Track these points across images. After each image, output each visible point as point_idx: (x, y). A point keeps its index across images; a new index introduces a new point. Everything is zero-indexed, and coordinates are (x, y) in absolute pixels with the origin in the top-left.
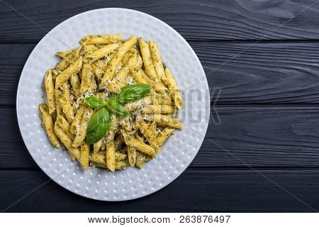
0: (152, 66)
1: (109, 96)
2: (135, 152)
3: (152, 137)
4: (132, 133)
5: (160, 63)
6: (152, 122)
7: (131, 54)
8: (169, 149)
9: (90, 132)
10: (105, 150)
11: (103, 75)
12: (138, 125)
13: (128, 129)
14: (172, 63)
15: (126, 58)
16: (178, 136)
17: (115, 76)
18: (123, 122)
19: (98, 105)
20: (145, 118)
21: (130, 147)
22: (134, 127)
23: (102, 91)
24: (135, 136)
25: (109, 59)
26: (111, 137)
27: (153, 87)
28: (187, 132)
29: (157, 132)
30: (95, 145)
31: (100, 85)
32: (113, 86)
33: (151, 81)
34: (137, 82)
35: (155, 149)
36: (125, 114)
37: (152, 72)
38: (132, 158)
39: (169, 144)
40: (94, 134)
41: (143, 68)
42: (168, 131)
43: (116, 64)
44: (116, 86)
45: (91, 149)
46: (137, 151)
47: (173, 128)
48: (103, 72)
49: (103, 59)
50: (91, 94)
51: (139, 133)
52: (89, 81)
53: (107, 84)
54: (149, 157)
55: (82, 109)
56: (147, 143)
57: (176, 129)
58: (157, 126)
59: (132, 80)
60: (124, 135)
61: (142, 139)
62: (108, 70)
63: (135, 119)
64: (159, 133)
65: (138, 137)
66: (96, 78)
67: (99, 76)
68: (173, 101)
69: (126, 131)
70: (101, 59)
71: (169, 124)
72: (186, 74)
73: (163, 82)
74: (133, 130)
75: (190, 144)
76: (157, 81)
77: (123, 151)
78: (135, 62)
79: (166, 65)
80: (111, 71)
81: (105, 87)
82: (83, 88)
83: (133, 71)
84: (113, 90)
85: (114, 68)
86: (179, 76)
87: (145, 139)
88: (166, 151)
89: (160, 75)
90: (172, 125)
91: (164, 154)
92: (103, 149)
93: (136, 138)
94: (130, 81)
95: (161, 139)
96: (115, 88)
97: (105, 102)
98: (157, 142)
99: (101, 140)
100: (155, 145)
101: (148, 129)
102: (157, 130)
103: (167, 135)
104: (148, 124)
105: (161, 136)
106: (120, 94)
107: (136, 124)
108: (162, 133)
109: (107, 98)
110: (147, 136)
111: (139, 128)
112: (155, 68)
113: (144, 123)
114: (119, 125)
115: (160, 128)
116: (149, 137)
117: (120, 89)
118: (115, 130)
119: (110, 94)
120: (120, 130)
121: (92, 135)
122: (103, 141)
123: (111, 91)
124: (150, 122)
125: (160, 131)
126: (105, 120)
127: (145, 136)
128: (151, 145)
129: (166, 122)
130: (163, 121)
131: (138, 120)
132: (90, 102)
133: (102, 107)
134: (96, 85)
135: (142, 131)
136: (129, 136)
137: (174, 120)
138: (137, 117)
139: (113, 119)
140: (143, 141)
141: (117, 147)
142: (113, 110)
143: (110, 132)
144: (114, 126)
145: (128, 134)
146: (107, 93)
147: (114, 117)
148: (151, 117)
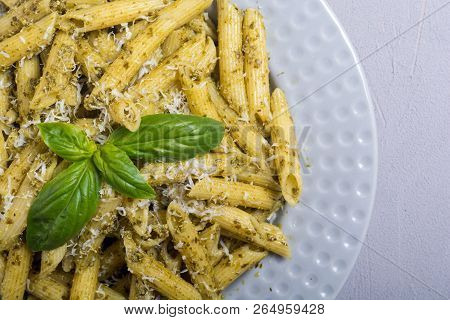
0: (240, 75)
1: (106, 133)
3: (203, 264)
4: (152, 243)
5: (262, 71)
6: (209, 225)
7: (189, 33)
9: (36, 218)
10: (72, 272)
12: (170, 225)
13: (141, 231)
14: (295, 79)
15: (176, 42)
16: (272, 274)
17: (135, 80)
18: (132, 211)
19: (72, 149)
20: (192, 210)
21: (137, 279)
22: (158, 227)
23: (94, 114)
24: (158, 251)
25: (129, 34)
26: (92, 243)
27: (232, 132)
28: (298, 269)
29: (220, 253)
30: (45, 257)
31: (89, 99)
32: (123, 107)
33: (229, 114)
34: (191, 108)
35: (205, 297)
36: (141, 189)
37: (236, 91)
40: (46, 227)
41: (216, 75)
42: (249, 256)
43: (143, 48)
44: (131, 110)
45: (36, 266)
47: (262, 249)
48: (103, 64)
49: (115, 30)
50: (63, 118)
51: (169, 248)
52: (61, 80)
53: (107, 101)
55: (28, 154)
56: (187, 277)
57: (271, 253)
58: (223, 238)
59: (178, 101)
60: (129, 245)
61: (174, 264)
62: (119, 63)
63: (166, 208)
64: (225, 257)
65: (166, 257)
66: (83, 77)
67: (91, 74)
68: (276, 178)
69: (135, 236)
70: (109, 30)
71: (257, 239)
72: (326, 114)
73: (259, 120)
74: (154, 235)
76: (245, 117)
77: (121, 283)
78: (197, 55)
79: (278, 80)
80: (126, 66)
81: (99, 106)
82: (41, 99)
83: (186, 79)
84: (121, 118)
85: (135, 60)
87: (182, 266)
89: (256, 104)
90: (262, 243)
92: (67, 268)
93: (159, 258)
94: (173, 103)
95: (226, 274)
96: (126, 112)
97: (94, 147)
98: (214, 280)
99: (65, 247)
100: (207, 287)
101: (196, 240)
102: (220, 247)
103: (245, 265)
104: (199, 228)
105: (228, 264)
106: (136, 133)
107: (165, 222)
108: (231, 257)
109: (101, 136)
110: (189, 258)
111: (173, 233)
112: (246, 81)
113: (188, 222)
114: (118, 215)
115: (228, 244)
116: (194, 264)
117: (138, 119)
118: (105, 227)
119: (109, 127)
120: (120, 228)
121: (40, 228)
122: (69, 249)
123: (116, 120)
124: (204, 224)
125: (226, 251)
126: (82, 194)
127: (184, 258)
128: (196, 285)
129: (248, 232)
130: (238, 227)
131: (172, 211)
132: (52, 136)
133: (83, 159)
134: (79, 96)
135: (179, 245)
136: (140, 250)
137: (268, 228)
138: (173, 204)
139: (105, 196)
140: (175, 270)
141: (104, 272)
142: (109, 173)
143: (92, 231)
144: (105, 216)
145: (137, 245)
146: (104, 123)
147: (109, 191)
148: (209, 211)
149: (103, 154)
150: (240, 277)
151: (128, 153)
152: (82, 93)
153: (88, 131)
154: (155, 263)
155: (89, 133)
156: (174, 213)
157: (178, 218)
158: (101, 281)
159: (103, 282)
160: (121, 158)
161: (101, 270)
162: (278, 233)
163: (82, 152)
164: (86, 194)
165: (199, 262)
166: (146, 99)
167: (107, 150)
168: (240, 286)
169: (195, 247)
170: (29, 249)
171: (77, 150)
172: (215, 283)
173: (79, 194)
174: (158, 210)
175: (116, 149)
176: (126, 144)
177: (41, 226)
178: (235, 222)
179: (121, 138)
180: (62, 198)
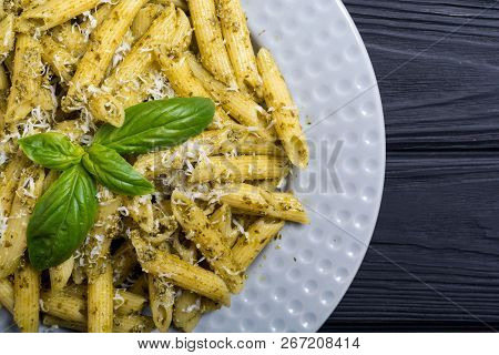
0: (220, 43)
1: (91, 132)
2: (170, 293)
3: (219, 248)
4: (161, 237)
5: (242, 33)
6: (218, 206)
7: (158, 8)
8: (267, 278)
9: (36, 235)
10: (85, 282)
11: (74, 71)
12: (177, 214)
13: (148, 227)
14: (279, 35)
15: (145, 21)
16: (293, 243)
17: (110, 72)
18: (135, 209)
19: (59, 158)
20: (198, 195)
21: (154, 277)
22: (165, 220)
23: (75, 115)
24: (170, 244)
25: (93, 22)
26: (100, 249)
27: (224, 105)
28: (319, 232)
29: (235, 233)
30: (54, 274)
31: (65, 100)
32: (103, 103)
33: (215, 86)
34: (175, 89)
35: (229, 281)
36: (139, 186)
37: (219, 61)
38: (161, 308)
39: (269, 263)
40: (48, 243)
41: (194, 47)
42: (265, 229)
43: (113, 36)
44: (113, 105)
45: (45, 284)
46: (176, 288)
47: (278, 220)
48: (74, 61)
49: (78, 21)
50: (42, 125)
51: (180, 238)
52: (32, 87)
53: (84, 99)
54: (209, 302)
55: (13, 170)
56: (205, 265)
57: (288, 222)
58: (235, 216)
59: (160, 84)
60: (138, 245)
61: (189, 254)
62: (89, 56)
63: (169, 197)
64: (241, 235)
65: (180, 248)
66: (55, 78)
67: (63, 73)
68: (279, 143)
69: (142, 233)
70: (72, 22)
71: (270, 211)
72: (317, 66)
73: (249, 87)
74: (163, 229)
75: (327, 264)
76: (234, 86)
77: (138, 284)
78: (170, 31)
79: (261, 40)
80: (98, 58)
81: (78, 106)
82: (15, 110)
83: (164, 58)
84: (104, 115)
85: (106, 49)
86: (298, 73)
87: (198, 254)
88: (261, 286)
89: (242, 70)
90: (278, 214)
91: (253, 293)
92: (78, 280)
93: (173, 251)
94: (155, 87)
95: (245, 254)
96: (108, 108)
97: (80, 151)
98: (234, 262)
99: (72, 259)
100: (228, 271)
101: (207, 226)
102: (233, 226)
103: (263, 241)
104: (208, 212)
105: (245, 243)
106: (122, 128)
107: (171, 213)
108: (247, 234)
109: (87, 137)
110: (203, 245)
111: (182, 223)
112: (227, 47)
113: (195, 209)
114: (121, 216)
115: (242, 221)
116: (210, 250)
117: (122, 113)
118: (110, 231)
119: (94, 127)
120: (125, 228)
121: (43, 245)
122: (77, 260)
123: (99, 117)
124: (212, 207)
125: (241, 229)
126: (79, 202)
127: (198, 246)
128: (217, 272)
129: (261, 207)
130: (249, 203)
131: (176, 200)
132: (35, 150)
133: (72, 165)
134: (54, 99)
135: (191, 234)
136: (151, 248)
137: (281, 197)
138: (176, 193)
139: (102, 199)
140: (192, 260)
141: (118, 276)
142: (102, 175)
143: (97, 237)
144: (108, 220)
145: (147, 243)
146: (86, 123)
147: (107, 193)
148: (214, 192)
149: (92, 157)
150: (261, 254)
151: (118, 150)
152: (56, 94)
153: (71, 135)
154: (170, 257)
155: (72, 136)
156: (179, 202)
157: (184, 207)
158: (117, 286)
159: (119, 287)
160: (112, 157)
161: (114, 274)
162: (291, 200)
163: (70, 158)
164: (83, 201)
165: (215, 247)
166: (126, 89)
167: (95, 151)
168: (262, 262)
169: (208, 233)
170: (34, 268)
171: (65, 158)
172: (236, 265)
173: (75, 202)
174: (162, 201)
175: (104, 148)
176: (113, 141)
177: (43, 242)
178: (245, 198)
179: (108, 136)
180: (59, 210)
